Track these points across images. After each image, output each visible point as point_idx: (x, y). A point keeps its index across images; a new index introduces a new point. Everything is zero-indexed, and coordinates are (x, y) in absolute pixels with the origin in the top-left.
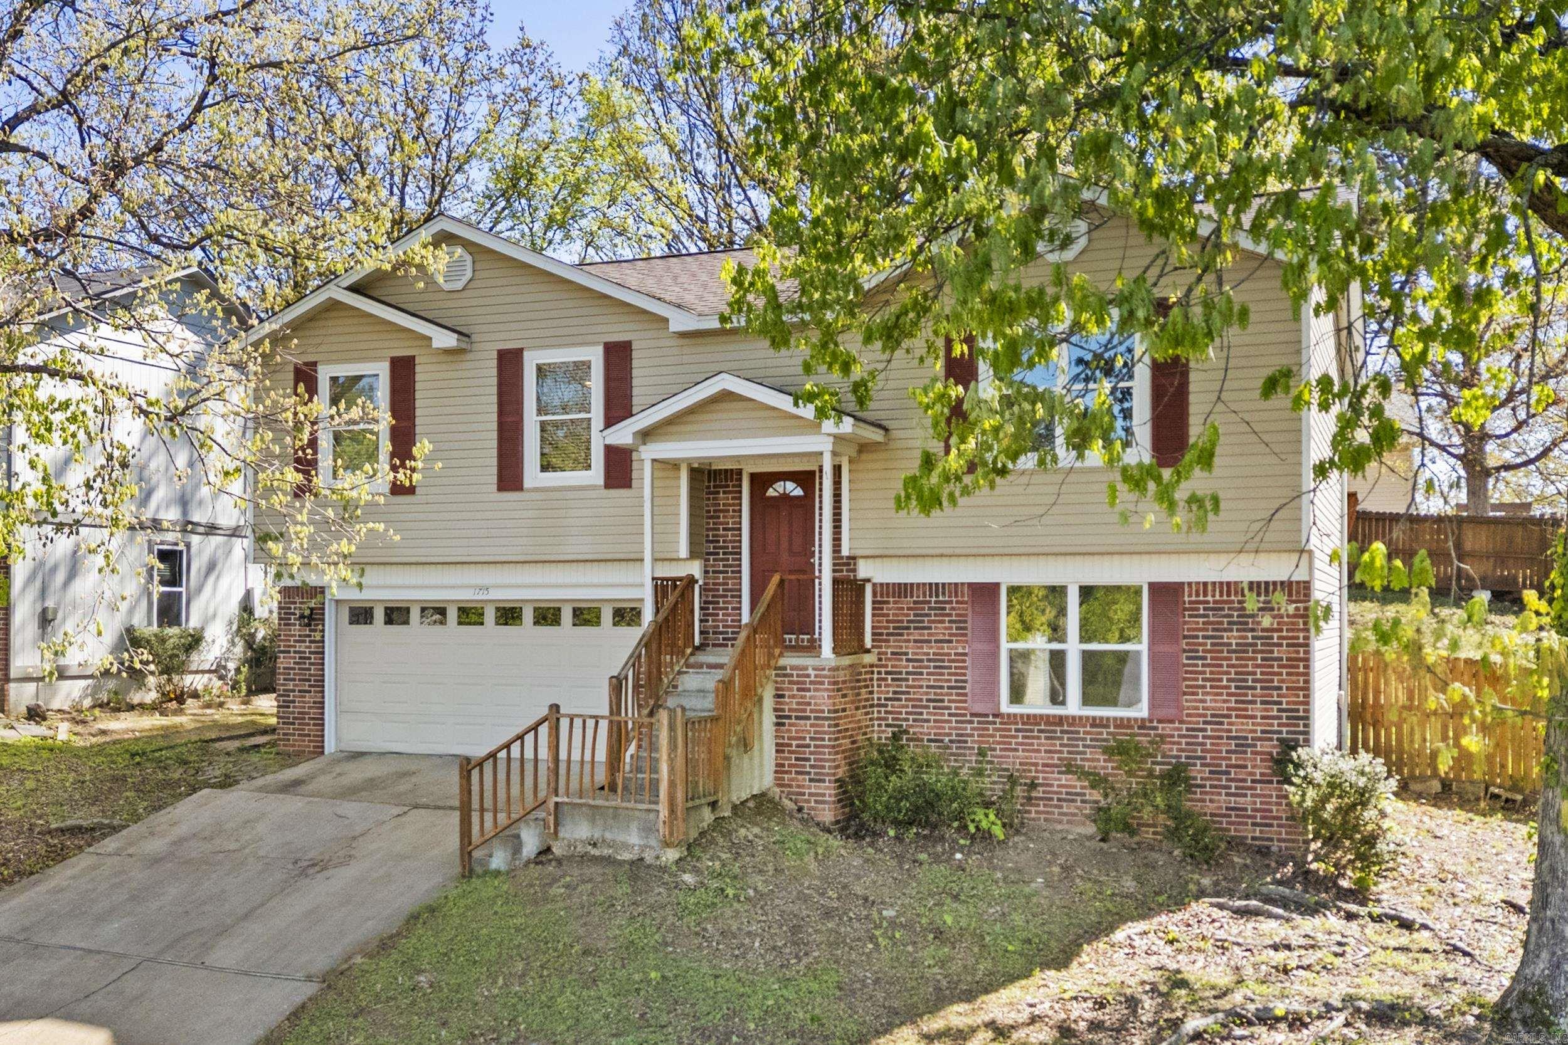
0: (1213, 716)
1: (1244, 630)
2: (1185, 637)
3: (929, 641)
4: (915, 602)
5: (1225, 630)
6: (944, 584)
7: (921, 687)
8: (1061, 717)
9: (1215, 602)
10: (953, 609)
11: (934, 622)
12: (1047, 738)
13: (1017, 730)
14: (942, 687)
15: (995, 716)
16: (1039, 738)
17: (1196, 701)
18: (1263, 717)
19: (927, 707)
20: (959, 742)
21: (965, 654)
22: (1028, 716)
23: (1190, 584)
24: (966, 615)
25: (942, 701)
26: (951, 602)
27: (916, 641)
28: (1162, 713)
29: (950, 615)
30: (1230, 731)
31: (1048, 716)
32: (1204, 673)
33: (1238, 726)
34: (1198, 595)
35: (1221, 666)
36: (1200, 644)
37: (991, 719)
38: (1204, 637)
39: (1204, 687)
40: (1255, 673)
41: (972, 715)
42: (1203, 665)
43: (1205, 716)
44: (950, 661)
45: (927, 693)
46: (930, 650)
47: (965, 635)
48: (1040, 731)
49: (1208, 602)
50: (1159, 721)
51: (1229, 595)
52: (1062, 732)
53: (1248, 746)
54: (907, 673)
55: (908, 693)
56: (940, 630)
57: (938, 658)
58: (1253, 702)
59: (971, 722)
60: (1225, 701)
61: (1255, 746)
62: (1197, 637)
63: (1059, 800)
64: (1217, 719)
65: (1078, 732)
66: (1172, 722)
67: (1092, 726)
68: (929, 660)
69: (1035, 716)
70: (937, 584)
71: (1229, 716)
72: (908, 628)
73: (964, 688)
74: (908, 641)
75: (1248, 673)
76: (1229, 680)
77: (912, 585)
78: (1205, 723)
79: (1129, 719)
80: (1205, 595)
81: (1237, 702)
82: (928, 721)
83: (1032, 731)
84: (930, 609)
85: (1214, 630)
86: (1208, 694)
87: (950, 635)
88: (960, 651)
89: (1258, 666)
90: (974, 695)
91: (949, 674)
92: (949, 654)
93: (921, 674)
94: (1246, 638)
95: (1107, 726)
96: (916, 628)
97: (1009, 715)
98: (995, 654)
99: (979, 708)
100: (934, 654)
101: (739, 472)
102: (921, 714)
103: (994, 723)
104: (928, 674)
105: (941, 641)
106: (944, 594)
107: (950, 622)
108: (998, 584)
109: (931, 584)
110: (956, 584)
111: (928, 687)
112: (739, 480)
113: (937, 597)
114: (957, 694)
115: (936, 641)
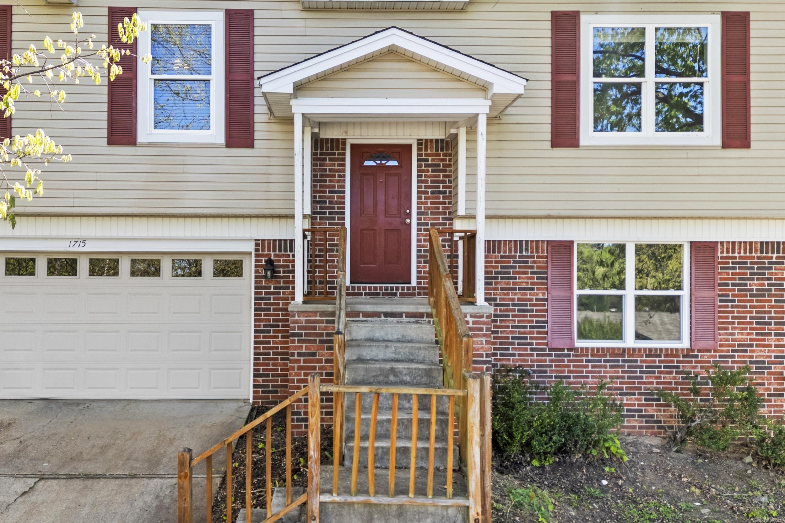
0: (739, 345)
1: (763, 279)
2: (720, 285)
3: (515, 289)
4: (502, 257)
5: (748, 279)
6: (527, 242)
7: (508, 327)
8: (624, 350)
9: (741, 257)
10: (534, 262)
11: (518, 273)
12: (611, 367)
13: (587, 361)
14: (525, 327)
15: (569, 350)
16: (605, 367)
17: (726, 334)
18: (776, 346)
19: (513, 344)
20: (540, 372)
21: (546, 300)
22: (598, 349)
23: (722, 243)
24: (546, 267)
25: (526, 338)
27: (502, 289)
28: (703, 344)
29: (532, 267)
30: (752, 357)
31: (614, 349)
32: (733, 312)
33: (759, 353)
34: (728, 252)
35: (746, 307)
36: (730, 290)
37: (566, 352)
38: (733, 285)
39: (733, 323)
40: (770, 312)
41: (551, 349)
42: (732, 307)
43: (734, 345)
44: (532, 305)
45: (511, 332)
46: (516, 296)
47: (546, 284)
48: (606, 361)
49: (735, 258)
50: (699, 351)
51: (751, 252)
52: (624, 361)
53: (766, 368)
56: (523, 280)
57: (522, 303)
58: (770, 334)
59: (550, 355)
60: (748, 334)
61: (770, 368)
62: (727, 285)
64: (743, 348)
65: (636, 361)
66: (709, 351)
67: (647, 356)
68: (514, 305)
69: (603, 349)
70: (521, 242)
71: (751, 346)
72: (496, 278)
73: (544, 327)
74: (497, 289)
75: (765, 312)
76: (751, 318)
77: (500, 241)
78: (733, 351)
79: (677, 350)
80: (733, 252)
81: (757, 334)
82: (514, 355)
83: (600, 361)
84: (515, 262)
85: (740, 279)
86: (736, 328)
87: (532, 284)
88: (541, 296)
89: (772, 307)
90: (553, 332)
91: (531, 316)
92: (531, 300)
93: (508, 316)
94: (763, 285)
95: (660, 356)
96: (503, 278)
97: (582, 349)
98: (570, 300)
99: (556, 344)
100: (519, 299)
101: (344, 141)
102: (508, 349)
103: (569, 355)
104: (513, 316)
105: (524, 289)
106: (527, 249)
107: (532, 273)
108: (572, 242)
109: (515, 242)
110: (537, 242)
111: (513, 327)
112: (344, 149)
113: (521, 252)
114: (538, 333)
115: (520, 289)
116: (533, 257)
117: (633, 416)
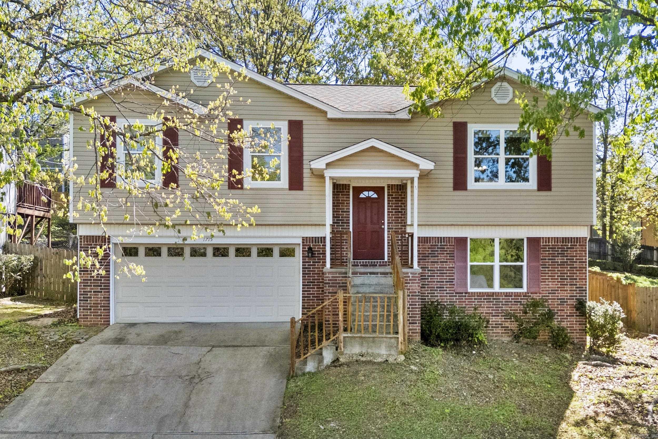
0: (552, 290)
1: (563, 256)
2: (542, 259)
3: (438, 262)
4: (431, 245)
5: (556, 256)
6: (444, 238)
7: (434, 282)
8: (493, 293)
9: (552, 245)
10: (448, 248)
11: (440, 254)
12: (487, 302)
13: (475, 299)
14: (443, 282)
15: (466, 293)
16: (484, 302)
17: (545, 285)
18: (570, 290)
19: (437, 290)
20: (451, 305)
21: (454, 268)
22: (480, 293)
23: (543, 238)
24: (454, 251)
25: (443, 288)
27: (431, 262)
28: (533, 290)
29: (447, 251)
30: (558, 296)
31: (488, 293)
32: (548, 273)
33: (561, 294)
34: (546, 243)
35: (555, 271)
36: (547, 262)
37: (464, 294)
38: (549, 259)
39: (549, 279)
40: (567, 273)
41: (456, 293)
42: (548, 271)
43: (549, 291)
44: (446, 270)
45: (437, 285)
46: (438, 266)
47: (453, 259)
48: (484, 299)
49: (550, 245)
50: (531, 293)
51: (557, 243)
52: (493, 299)
53: (565, 302)
54: (428, 276)
55: (429, 285)
56: (442, 258)
57: (441, 269)
58: (567, 285)
59: (456, 296)
60: (556, 285)
61: (567, 302)
62: (546, 259)
63: (492, 327)
64: (553, 292)
65: (500, 299)
66: (536, 293)
67: (505, 296)
68: (437, 270)
69: (483, 293)
70: (441, 238)
71: (558, 290)
72: (428, 256)
73: (453, 282)
75: (564, 273)
76: (558, 276)
77: (430, 237)
78: (549, 293)
79: (520, 293)
80: (549, 243)
81: (561, 285)
82: (437, 296)
83: (481, 299)
84: (438, 248)
85: (552, 256)
86: (550, 282)
87: (447, 259)
88: (451, 266)
89: (568, 270)
90: (457, 284)
91: (446, 276)
92: (446, 268)
93: (434, 276)
94: (564, 259)
95: (511, 296)
96: (431, 257)
97: (472, 293)
98: (466, 268)
99: (459, 290)
100: (440, 267)
101: (349, 186)
102: (434, 293)
103: (465, 296)
104: (437, 276)
105: (443, 262)
106: (444, 242)
107: (447, 254)
108: (467, 238)
109: (438, 238)
110: (449, 238)
111: (437, 282)
112: (349, 189)
113: (441, 243)
114: (450, 285)
115: (440, 262)
116: (447, 245)
117: (498, 327)
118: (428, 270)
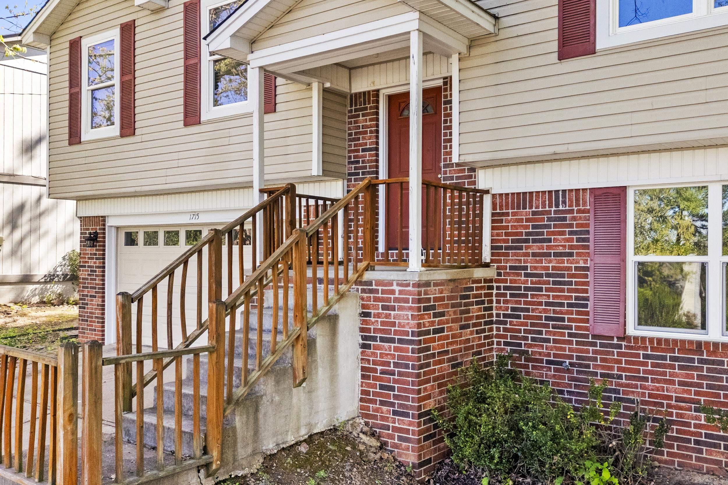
3: (549, 255)
4: (534, 213)
6: (564, 191)
7: (540, 304)
8: (699, 344)
10: (574, 219)
11: (554, 233)
12: (681, 368)
13: (646, 356)
14: (561, 305)
15: (620, 338)
16: (673, 367)
19: (546, 326)
20: (580, 365)
21: (587, 269)
22: (659, 340)
24: (588, 225)
25: (563, 319)
26: (571, 211)
27: (534, 255)
29: (571, 226)
31: (683, 342)
37: (615, 341)
41: (594, 336)
44: (570, 276)
45: (545, 311)
46: (551, 264)
47: (587, 247)
48: (673, 359)
52: (701, 361)
54: (527, 289)
55: (527, 310)
56: (559, 243)
57: (558, 273)
59: (594, 344)
63: (697, 442)
65: (721, 362)
68: (548, 275)
69: (667, 341)
70: (557, 192)
72: (527, 241)
73: (586, 306)
74: (527, 255)
77: (531, 193)
82: (548, 340)
83: (664, 358)
84: (549, 219)
87: (571, 247)
88: (582, 264)
90: (597, 313)
91: (569, 290)
92: (570, 268)
93: (541, 289)
96: (534, 241)
97: (636, 338)
98: (621, 269)
99: (602, 329)
100: (554, 268)
101: (377, 92)
102: (540, 333)
103: (620, 347)
104: (547, 290)
105: (561, 254)
106: (564, 202)
107: (571, 233)
108: (624, 189)
109: (550, 192)
110: (577, 190)
111: (548, 304)
113: (557, 206)
114: (578, 313)
115: (556, 255)
117: (718, 446)
118: (527, 275)
